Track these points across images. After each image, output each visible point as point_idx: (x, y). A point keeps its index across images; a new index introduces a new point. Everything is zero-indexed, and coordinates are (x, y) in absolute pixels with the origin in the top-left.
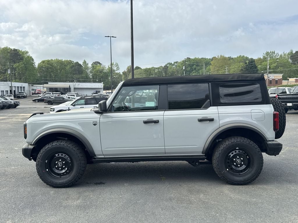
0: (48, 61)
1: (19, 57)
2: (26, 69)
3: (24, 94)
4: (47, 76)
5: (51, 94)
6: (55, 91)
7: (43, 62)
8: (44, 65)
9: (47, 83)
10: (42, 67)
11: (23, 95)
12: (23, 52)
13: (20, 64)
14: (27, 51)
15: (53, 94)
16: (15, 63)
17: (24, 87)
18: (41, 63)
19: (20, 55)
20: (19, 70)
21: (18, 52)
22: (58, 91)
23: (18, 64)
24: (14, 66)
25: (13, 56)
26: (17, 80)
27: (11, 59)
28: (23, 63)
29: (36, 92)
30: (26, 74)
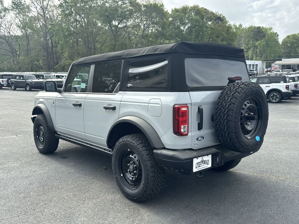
0: (294, 35)
1: (262, 34)
2: (267, 46)
3: (255, 72)
4: (291, 52)
5: (281, 71)
6: (287, 69)
7: (288, 37)
8: (289, 40)
9: (281, 60)
10: (286, 42)
11: (253, 72)
12: (267, 28)
13: (262, 42)
14: (271, 27)
15: (282, 71)
16: (257, 40)
17: (257, 65)
18: (285, 38)
19: (263, 32)
20: (260, 47)
21: (261, 30)
22: (290, 68)
23: (260, 42)
24: (257, 44)
25: (256, 34)
26: (257, 58)
27: (254, 38)
28: (265, 40)
29: (272, 70)
30: (267, 52)
